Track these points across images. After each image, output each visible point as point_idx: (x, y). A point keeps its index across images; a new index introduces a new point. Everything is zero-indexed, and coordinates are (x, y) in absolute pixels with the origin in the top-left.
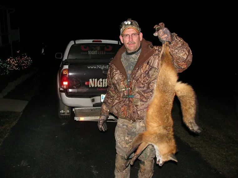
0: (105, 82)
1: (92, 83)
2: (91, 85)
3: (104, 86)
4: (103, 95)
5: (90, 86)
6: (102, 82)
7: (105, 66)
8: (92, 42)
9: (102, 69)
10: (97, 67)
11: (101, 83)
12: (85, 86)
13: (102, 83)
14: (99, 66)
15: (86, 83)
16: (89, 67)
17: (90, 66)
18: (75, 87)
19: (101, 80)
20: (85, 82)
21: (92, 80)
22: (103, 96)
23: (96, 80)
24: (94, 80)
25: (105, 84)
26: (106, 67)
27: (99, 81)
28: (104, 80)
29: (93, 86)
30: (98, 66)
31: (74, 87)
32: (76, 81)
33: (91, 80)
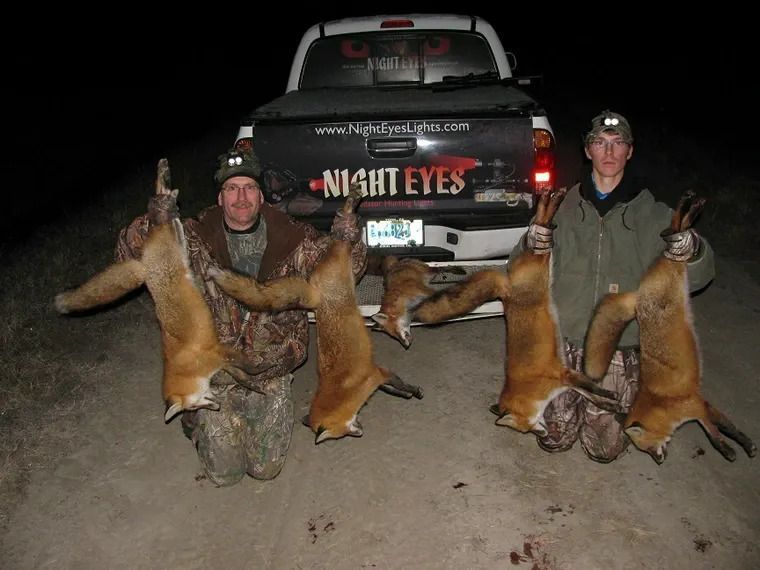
0: (377, 179)
1: (333, 183)
2: (330, 191)
3: (373, 193)
4: (374, 223)
5: (327, 195)
6: (367, 178)
7: (375, 125)
8: (380, 29)
9: (366, 134)
10: (347, 130)
11: (364, 184)
12: (310, 195)
13: (366, 182)
14: (355, 126)
15: (313, 185)
16: (320, 131)
17: (325, 126)
18: (279, 199)
19: (362, 172)
20: (309, 183)
21: (333, 175)
22: (373, 226)
23: (345, 173)
24: (340, 175)
25: (377, 186)
26: (380, 129)
27: (356, 176)
28: (372, 173)
29: (336, 193)
30: (351, 125)
31: (275, 196)
32: (279, 180)
33: (327, 174)
